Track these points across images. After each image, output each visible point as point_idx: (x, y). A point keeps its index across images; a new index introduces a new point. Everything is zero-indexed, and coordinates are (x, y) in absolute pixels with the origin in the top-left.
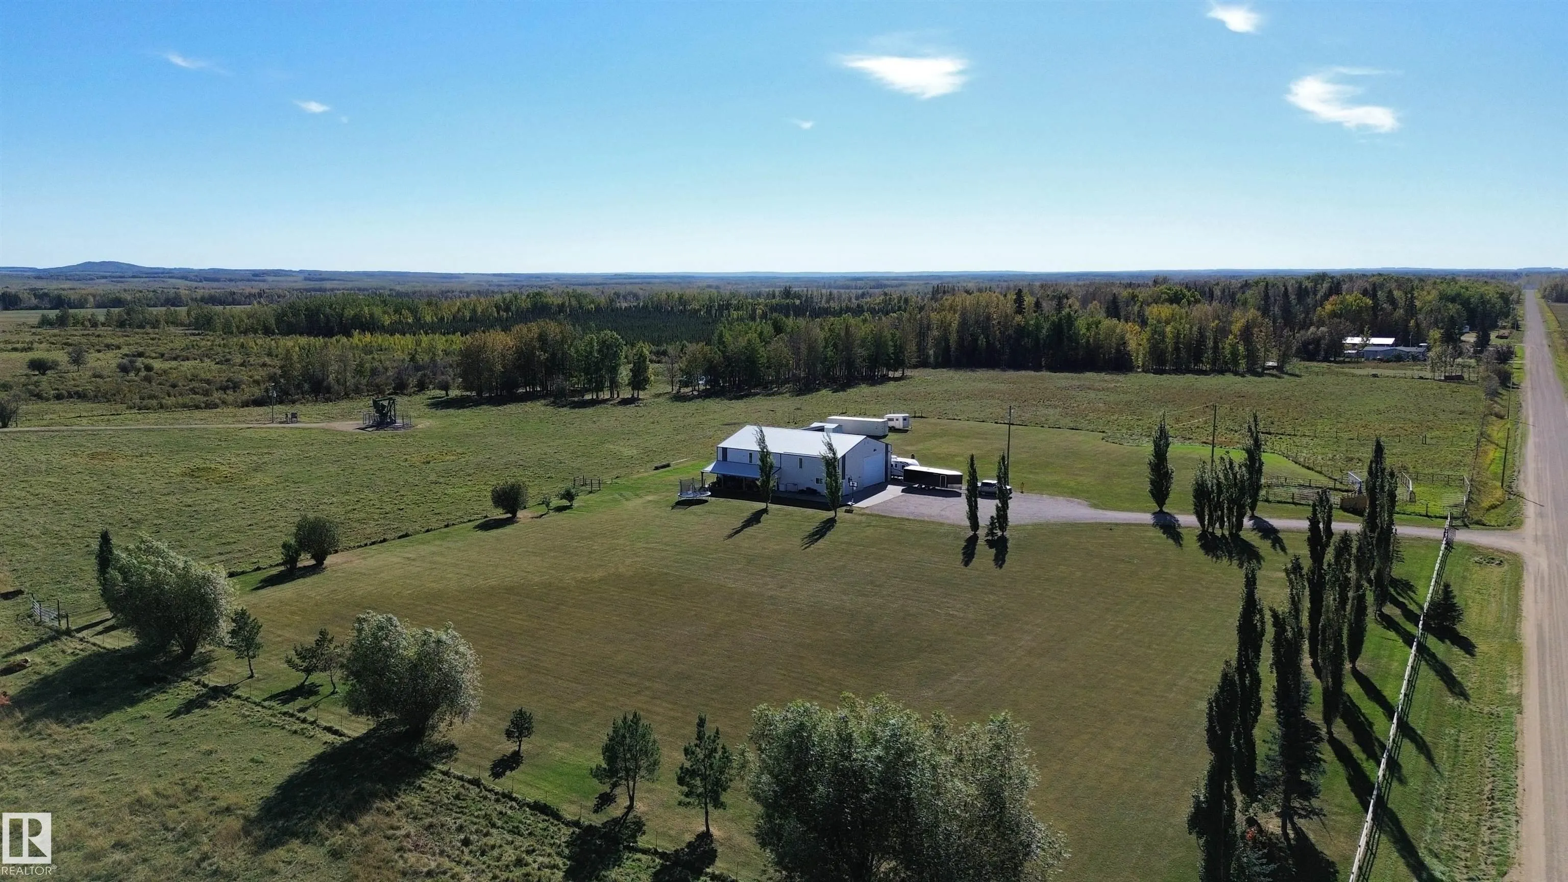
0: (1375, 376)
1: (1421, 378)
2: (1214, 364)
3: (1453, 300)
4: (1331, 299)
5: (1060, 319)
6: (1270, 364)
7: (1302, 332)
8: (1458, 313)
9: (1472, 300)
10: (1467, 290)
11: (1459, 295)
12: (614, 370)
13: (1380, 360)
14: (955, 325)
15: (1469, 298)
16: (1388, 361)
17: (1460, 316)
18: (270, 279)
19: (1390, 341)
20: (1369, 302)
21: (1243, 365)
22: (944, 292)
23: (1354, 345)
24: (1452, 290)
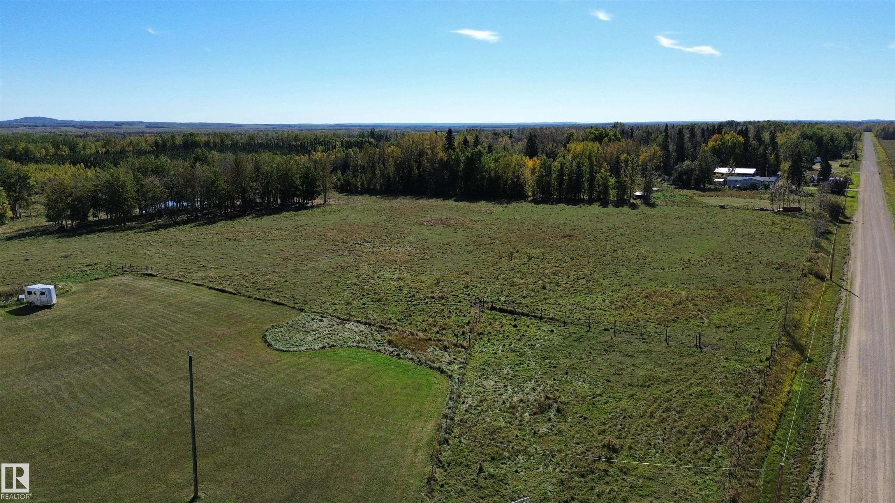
0: (722, 207)
2: (591, 193)
3: (810, 138)
4: (713, 137)
6: (638, 193)
7: (680, 164)
8: (811, 148)
9: (824, 138)
10: (822, 131)
11: (815, 134)
13: (738, 188)
15: (822, 137)
16: (745, 189)
17: (812, 150)
18: (124, 126)
19: (752, 171)
20: (742, 139)
21: (613, 195)
23: (723, 174)
24: (809, 132)
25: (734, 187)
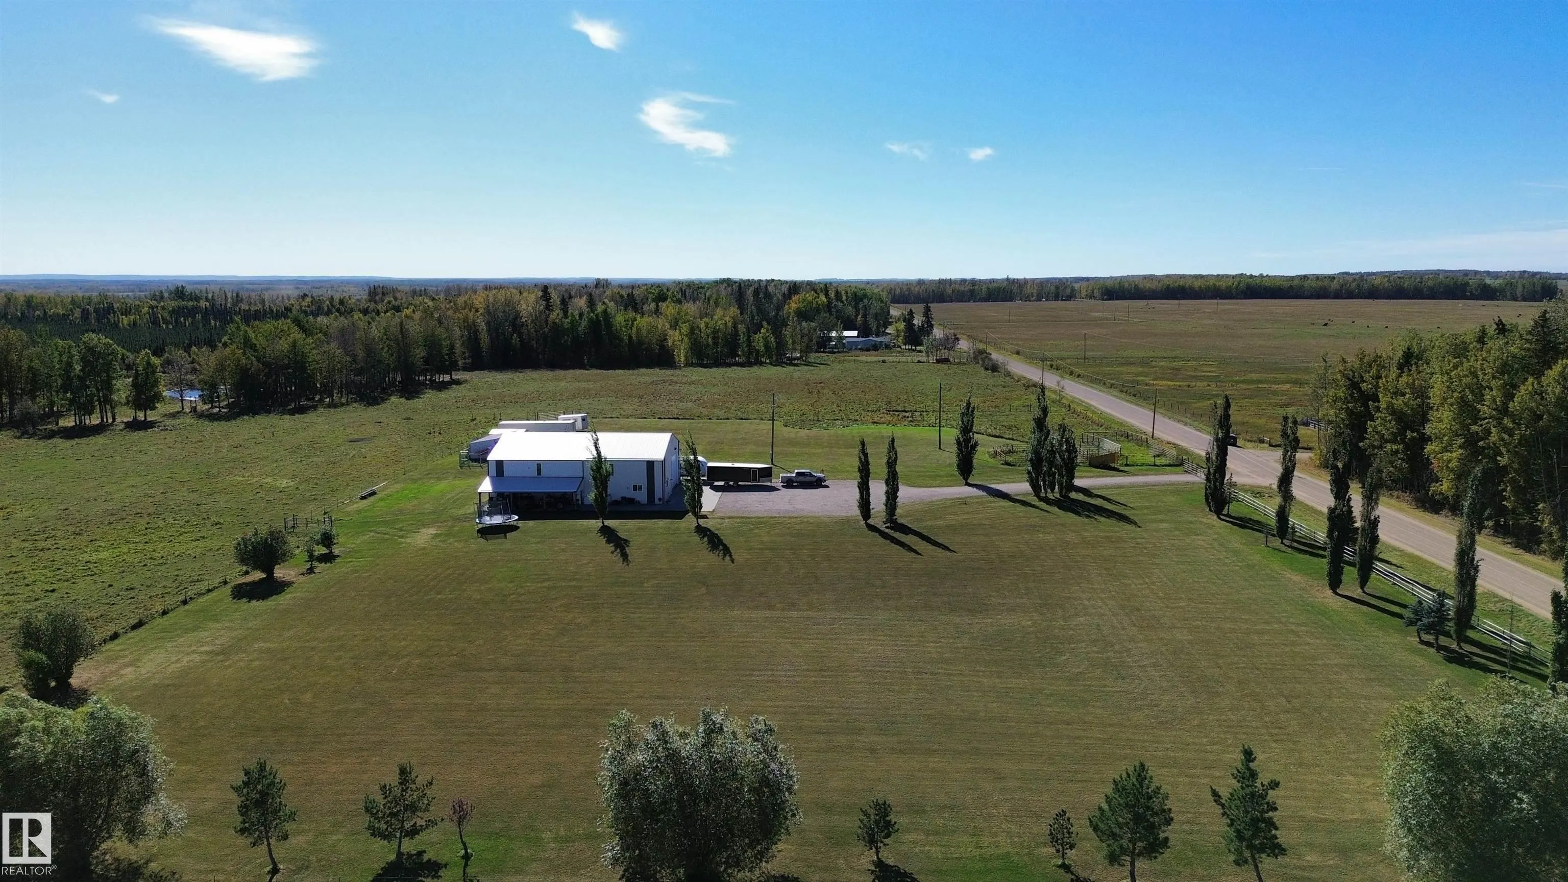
0: (884, 361)
1: (919, 362)
4: (792, 297)
5: (597, 315)
12: (108, 386)
13: (860, 350)
14: (483, 326)
16: (868, 350)
19: (854, 333)
20: (825, 300)
21: (774, 357)
22: (383, 294)
25: (856, 349)
